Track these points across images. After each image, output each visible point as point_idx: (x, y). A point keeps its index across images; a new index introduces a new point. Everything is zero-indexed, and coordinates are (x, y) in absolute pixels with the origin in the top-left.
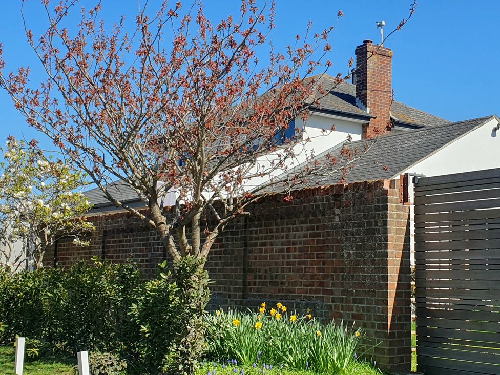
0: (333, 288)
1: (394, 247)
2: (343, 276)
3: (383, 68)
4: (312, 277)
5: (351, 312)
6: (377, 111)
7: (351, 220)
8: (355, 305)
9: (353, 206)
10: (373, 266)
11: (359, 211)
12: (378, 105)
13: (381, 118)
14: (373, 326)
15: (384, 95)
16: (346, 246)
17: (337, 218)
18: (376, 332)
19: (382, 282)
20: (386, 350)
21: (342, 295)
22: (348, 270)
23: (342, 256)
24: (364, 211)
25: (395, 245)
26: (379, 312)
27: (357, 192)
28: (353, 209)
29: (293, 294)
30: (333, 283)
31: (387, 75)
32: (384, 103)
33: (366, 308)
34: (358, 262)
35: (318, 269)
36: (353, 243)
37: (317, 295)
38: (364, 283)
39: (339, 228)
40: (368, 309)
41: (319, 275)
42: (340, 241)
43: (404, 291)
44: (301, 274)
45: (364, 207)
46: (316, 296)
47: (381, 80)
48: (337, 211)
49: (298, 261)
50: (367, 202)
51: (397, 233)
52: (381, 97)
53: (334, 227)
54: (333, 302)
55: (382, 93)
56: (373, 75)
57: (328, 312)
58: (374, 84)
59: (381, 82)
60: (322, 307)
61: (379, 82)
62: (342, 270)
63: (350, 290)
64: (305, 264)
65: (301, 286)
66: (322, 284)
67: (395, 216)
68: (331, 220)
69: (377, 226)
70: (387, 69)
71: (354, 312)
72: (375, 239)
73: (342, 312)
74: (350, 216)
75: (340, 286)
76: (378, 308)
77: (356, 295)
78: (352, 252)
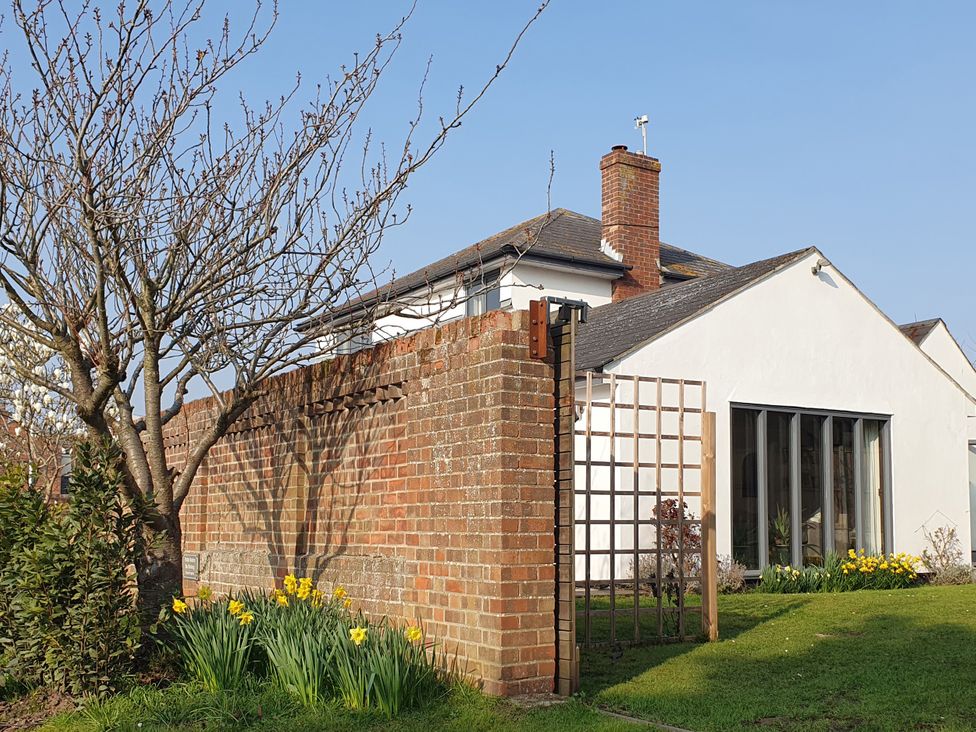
0: (419, 533)
1: (515, 447)
2: (433, 507)
3: (645, 190)
4: (393, 511)
5: (444, 578)
6: (636, 259)
7: (445, 398)
8: (451, 563)
9: (448, 371)
10: (479, 487)
11: (458, 379)
12: (636, 249)
13: (642, 269)
14: (478, 606)
15: (646, 232)
16: (438, 450)
17: (424, 397)
18: (481, 616)
19: (491, 518)
20: (497, 653)
21: (432, 546)
22: (440, 497)
23: (432, 470)
24: (465, 379)
25: (518, 442)
26: (486, 578)
27: (454, 341)
28: (449, 376)
29: (366, 545)
30: (419, 524)
31: (652, 201)
32: (645, 246)
33: (466, 569)
34: (455, 481)
35: (401, 496)
36: (448, 443)
37: (399, 546)
38: (465, 520)
39: (428, 416)
40: (471, 572)
41: (401, 508)
42: (429, 441)
43: (538, 535)
44: (378, 506)
45: (465, 371)
46: (398, 549)
47: (641, 208)
48: (425, 382)
49: (374, 484)
50: (470, 359)
51: (523, 420)
52: (641, 236)
53: (421, 414)
54: (419, 558)
55: (644, 229)
56: (628, 200)
57: (411, 578)
58: (630, 215)
59: (641, 213)
60: (402, 570)
61: (639, 212)
62: (432, 497)
63: (443, 534)
64: (382, 488)
65: (377, 530)
66: (404, 525)
67: (519, 385)
68: (416, 401)
69: (485, 406)
70: (652, 192)
71: (450, 578)
72: (482, 432)
73: (432, 577)
74: (444, 390)
75: (428, 528)
76: (486, 568)
77: (452, 545)
78: (447, 460)
